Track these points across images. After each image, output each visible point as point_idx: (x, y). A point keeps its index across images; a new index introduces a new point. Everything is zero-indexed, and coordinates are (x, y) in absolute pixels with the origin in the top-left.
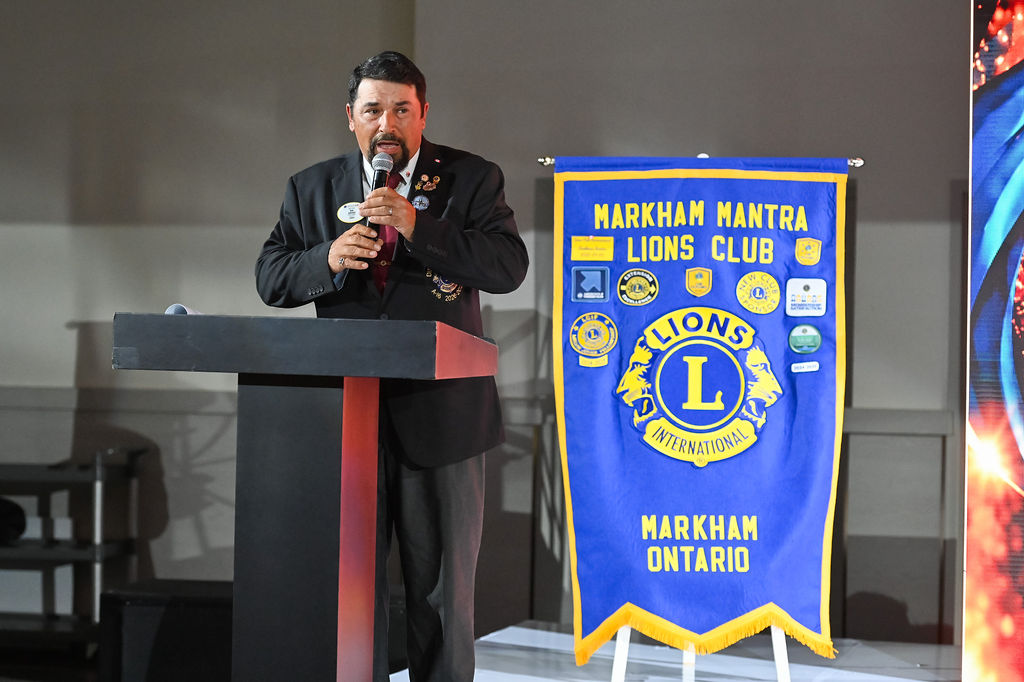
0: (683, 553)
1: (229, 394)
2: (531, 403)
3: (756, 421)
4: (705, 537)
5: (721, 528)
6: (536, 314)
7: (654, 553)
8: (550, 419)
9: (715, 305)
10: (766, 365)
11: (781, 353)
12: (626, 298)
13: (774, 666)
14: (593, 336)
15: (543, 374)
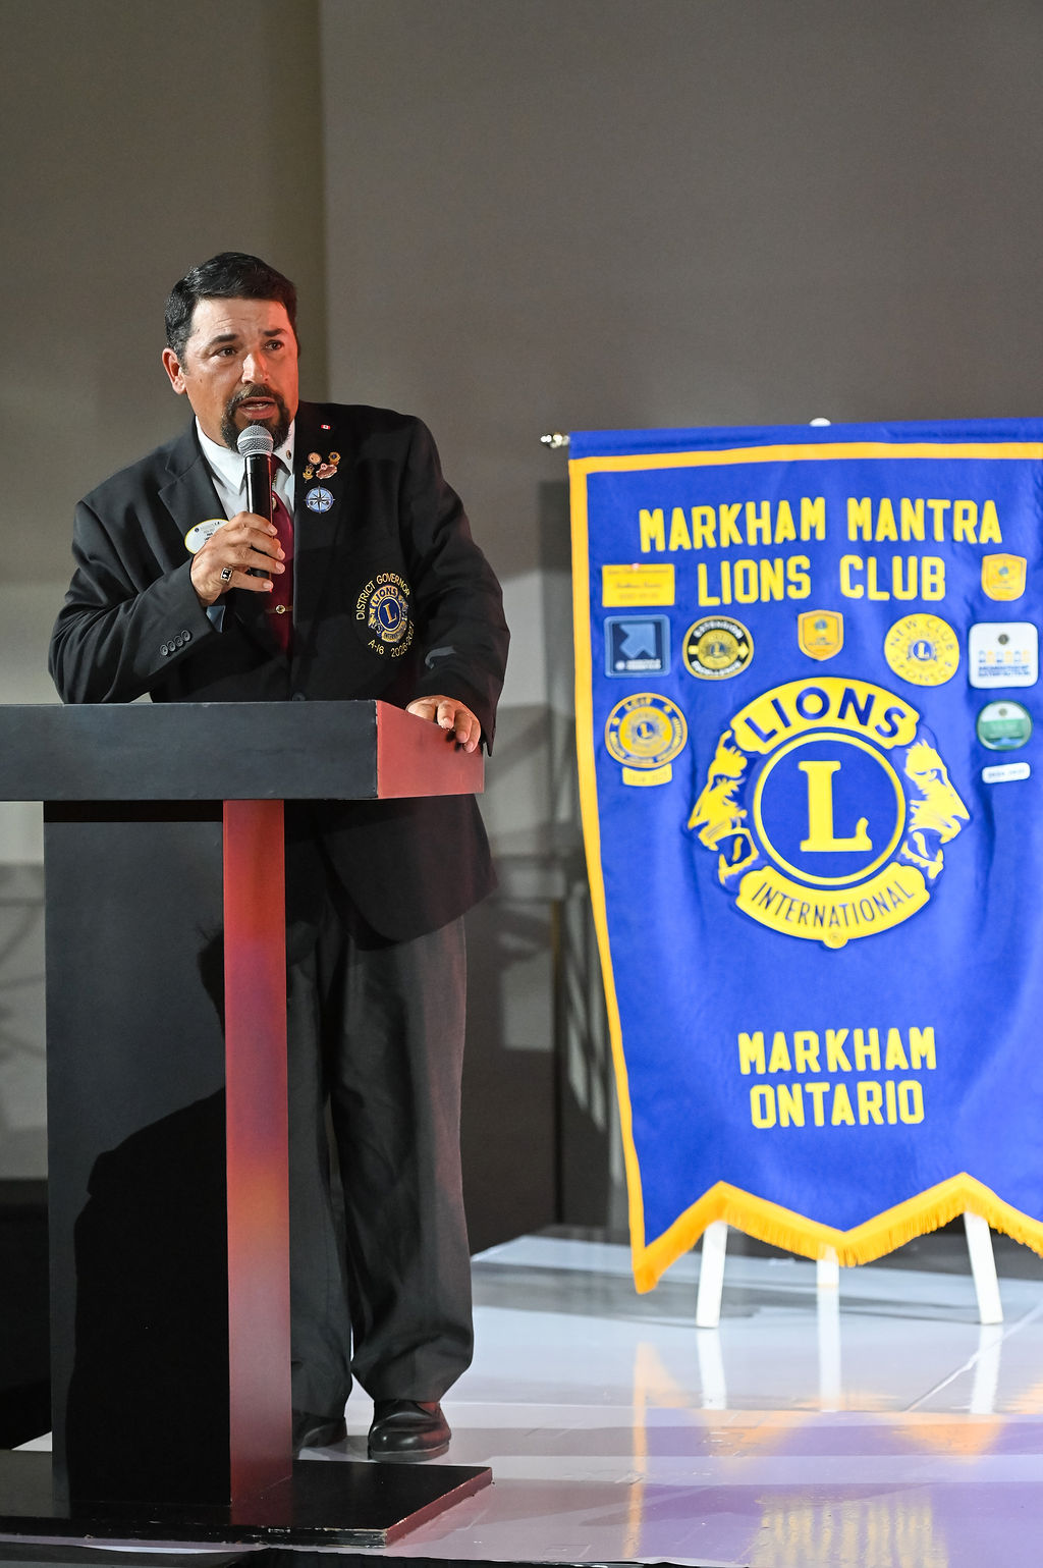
0: (811, 1094)
1: (32, 869)
2: (545, 862)
3: (927, 868)
4: (846, 1067)
5: (874, 1049)
6: (548, 714)
7: (762, 1098)
8: (579, 888)
9: (848, 673)
10: (939, 772)
11: (964, 751)
12: (699, 668)
13: (973, 1284)
14: (645, 733)
15: (564, 813)
